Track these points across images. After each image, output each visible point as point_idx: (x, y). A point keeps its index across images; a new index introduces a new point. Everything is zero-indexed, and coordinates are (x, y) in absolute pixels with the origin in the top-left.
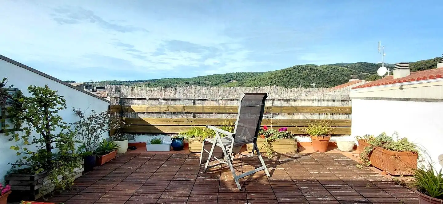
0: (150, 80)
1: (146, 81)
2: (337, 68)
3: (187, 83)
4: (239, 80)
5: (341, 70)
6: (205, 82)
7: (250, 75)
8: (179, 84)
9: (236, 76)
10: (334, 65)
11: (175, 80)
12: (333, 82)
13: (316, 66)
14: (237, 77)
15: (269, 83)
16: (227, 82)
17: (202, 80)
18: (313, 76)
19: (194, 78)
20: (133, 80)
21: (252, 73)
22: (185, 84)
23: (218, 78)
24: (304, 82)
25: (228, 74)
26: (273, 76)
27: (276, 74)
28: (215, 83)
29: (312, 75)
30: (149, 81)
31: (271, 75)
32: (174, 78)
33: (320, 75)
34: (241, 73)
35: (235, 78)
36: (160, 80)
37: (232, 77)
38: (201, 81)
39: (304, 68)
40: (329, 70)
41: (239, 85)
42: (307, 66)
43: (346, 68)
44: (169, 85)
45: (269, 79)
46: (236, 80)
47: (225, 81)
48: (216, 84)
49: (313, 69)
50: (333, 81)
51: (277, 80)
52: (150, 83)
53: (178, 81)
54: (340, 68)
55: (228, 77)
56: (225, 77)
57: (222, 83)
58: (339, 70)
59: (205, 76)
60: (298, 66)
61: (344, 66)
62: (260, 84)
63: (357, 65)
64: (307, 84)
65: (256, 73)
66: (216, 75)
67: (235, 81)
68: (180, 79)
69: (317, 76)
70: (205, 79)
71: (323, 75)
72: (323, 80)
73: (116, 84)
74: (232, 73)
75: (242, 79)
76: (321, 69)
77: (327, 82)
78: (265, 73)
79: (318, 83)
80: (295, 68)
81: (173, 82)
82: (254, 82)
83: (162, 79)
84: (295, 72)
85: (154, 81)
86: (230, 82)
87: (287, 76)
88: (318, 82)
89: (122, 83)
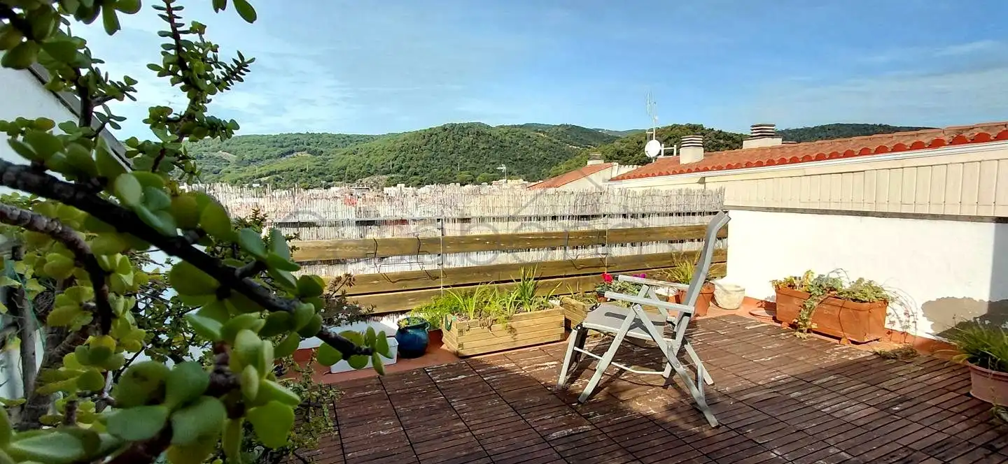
2: (528, 134)
4: (316, 151)
5: (535, 137)
6: (216, 155)
7: (342, 139)
9: (305, 141)
10: (521, 126)
12: (520, 162)
13: (488, 127)
14: (309, 144)
15: (389, 161)
16: (283, 155)
17: (208, 148)
18: (483, 149)
23: (256, 146)
24: (466, 161)
25: (285, 137)
26: (398, 145)
27: (405, 140)
28: (247, 157)
29: (481, 147)
31: (395, 142)
33: (496, 146)
34: (320, 136)
35: (305, 146)
37: (295, 144)
38: (205, 151)
39: (463, 129)
40: (511, 138)
41: (316, 163)
42: (470, 126)
43: (542, 135)
45: (389, 151)
46: (308, 153)
47: (276, 153)
48: (250, 161)
49: (484, 134)
50: (521, 160)
51: (409, 155)
54: (533, 134)
55: (285, 144)
56: (277, 144)
57: (268, 158)
58: (529, 137)
60: (453, 126)
61: (539, 130)
62: (368, 163)
63: (560, 129)
64: (471, 165)
65: (358, 136)
67: (305, 154)
69: (490, 148)
70: (216, 146)
71: (501, 146)
72: (501, 158)
74: (296, 134)
75: (324, 150)
76: (498, 134)
77: (510, 161)
78: (378, 137)
79: (493, 163)
80: (446, 130)
82: (352, 157)
84: (447, 138)
86: (292, 155)
87: (428, 146)
88: (492, 161)
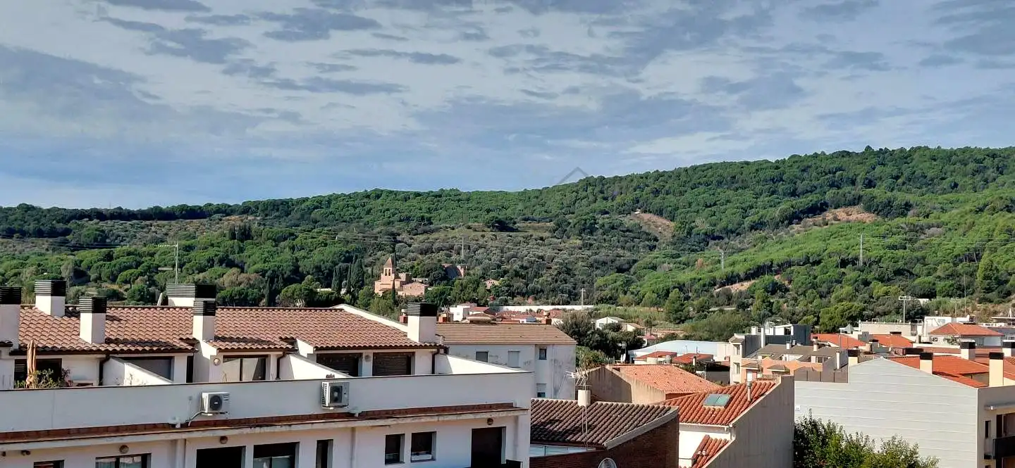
0: (257, 205)
1: (226, 211)
3: (502, 226)
4: (889, 204)
6: (628, 221)
7: (973, 165)
8: (451, 234)
9: (861, 173)
11: (417, 209)
14: (870, 185)
16: (794, 218)
17: (609, 203)
19: (557, 189)
20: (145, 206)
21: (993, 155)
22: (489, 234)
23: (725, 193)
25: (803, 165)
28: (702, 224)
30: (246, 210)
32: (418, 195)
34: (905, 156)
35: (859, 190)
36: (319, 203)
37: (832, 185)
38: (603, 212)
41: (889, 241)
44: (384, 240)
46: (868, 209)
47: (776, 213)
48: (708, 237)
52: (253, 221)
53: (444, 214)
55: (801, 186)
56: (781, 187)
57: (754, 227)
59: (631, 178)
66: (710, 167)
67: (857, 214)
68: (457, 197)
70: (629, 197)
73: (31, 227)
74: (833, 156)
75: (914, 201)
81: (408, 219)
83: (337, 197)
85: (281, 208)
86: (819, 219)
89: (71, 225)
